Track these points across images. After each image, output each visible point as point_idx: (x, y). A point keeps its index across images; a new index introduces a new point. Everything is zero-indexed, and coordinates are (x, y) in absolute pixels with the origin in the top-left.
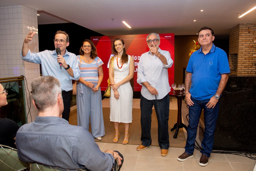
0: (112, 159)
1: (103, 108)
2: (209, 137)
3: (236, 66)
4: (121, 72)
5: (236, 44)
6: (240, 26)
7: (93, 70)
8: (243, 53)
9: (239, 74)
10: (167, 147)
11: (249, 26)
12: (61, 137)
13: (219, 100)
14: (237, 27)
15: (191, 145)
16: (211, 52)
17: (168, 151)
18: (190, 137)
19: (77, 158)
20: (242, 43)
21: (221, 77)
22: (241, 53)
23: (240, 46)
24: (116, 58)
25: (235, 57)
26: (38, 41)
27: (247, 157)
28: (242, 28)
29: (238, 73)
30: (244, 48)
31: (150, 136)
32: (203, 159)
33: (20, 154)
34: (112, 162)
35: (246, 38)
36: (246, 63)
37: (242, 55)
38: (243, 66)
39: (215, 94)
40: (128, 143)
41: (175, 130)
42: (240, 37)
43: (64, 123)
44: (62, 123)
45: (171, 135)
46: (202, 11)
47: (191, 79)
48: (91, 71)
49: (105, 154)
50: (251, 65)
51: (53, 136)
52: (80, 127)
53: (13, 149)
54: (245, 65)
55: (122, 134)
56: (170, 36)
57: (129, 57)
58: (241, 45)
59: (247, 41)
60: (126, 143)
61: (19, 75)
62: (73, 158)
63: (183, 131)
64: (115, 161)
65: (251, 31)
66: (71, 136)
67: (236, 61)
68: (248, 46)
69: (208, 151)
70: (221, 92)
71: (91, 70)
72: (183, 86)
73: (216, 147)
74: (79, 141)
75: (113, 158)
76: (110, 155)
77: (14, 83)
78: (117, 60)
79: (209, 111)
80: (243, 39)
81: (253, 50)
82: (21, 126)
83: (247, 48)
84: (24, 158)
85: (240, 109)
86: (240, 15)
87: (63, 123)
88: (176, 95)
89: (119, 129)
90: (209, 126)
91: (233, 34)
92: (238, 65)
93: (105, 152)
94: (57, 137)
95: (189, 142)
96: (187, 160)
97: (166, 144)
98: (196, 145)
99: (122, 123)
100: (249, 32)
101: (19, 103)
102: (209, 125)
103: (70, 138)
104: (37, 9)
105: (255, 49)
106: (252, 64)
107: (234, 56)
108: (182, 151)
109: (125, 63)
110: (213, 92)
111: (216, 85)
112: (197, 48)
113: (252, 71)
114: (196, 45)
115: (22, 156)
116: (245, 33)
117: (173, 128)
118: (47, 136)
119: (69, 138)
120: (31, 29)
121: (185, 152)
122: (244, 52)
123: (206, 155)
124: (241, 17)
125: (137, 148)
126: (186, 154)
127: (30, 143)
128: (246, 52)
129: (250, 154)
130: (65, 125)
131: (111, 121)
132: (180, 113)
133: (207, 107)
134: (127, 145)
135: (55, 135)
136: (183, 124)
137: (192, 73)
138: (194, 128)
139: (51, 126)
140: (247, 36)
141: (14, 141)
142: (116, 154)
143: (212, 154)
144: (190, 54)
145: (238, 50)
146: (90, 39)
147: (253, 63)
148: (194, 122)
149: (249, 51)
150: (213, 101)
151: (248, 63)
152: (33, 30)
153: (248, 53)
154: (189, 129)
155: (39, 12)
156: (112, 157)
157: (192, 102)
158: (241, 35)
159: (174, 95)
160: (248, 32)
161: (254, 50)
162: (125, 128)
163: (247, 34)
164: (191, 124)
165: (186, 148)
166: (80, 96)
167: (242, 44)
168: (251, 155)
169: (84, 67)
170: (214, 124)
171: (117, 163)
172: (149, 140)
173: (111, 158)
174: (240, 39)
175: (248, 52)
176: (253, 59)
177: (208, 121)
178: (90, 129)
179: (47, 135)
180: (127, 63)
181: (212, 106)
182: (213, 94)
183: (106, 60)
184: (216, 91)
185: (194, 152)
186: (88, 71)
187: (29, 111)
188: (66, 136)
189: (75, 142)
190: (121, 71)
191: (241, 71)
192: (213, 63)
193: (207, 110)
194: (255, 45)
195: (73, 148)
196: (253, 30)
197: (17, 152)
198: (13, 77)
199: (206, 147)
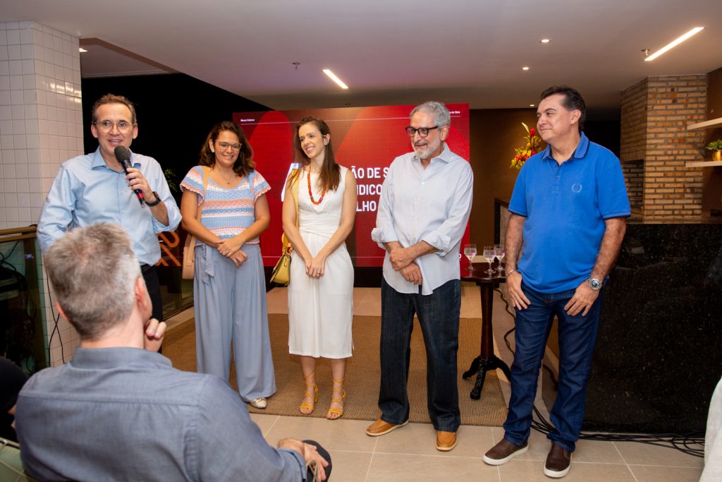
0: (300, 466)
1: (270, 316)
2: (572, 395)
3: (639, 194)
4: (318, 213)
5: (640, 132)
6: (650, 85)
7: (240, 207)
8: (659, 158)
9: (648, 218)
10: (452, 426)
11: (674, 84)
12: (151, 407)
13: (601, 290)
14: (641, 87)
15: (522, 420)
16: (575, 156)
17: (455, 436)
18: (520, 397)
19: (200, 466)
20: (655, 130)
21: (605, 227)
22: (654, 158)
23: (649, 139)
24: (306, 173)
25: (637, 170)
26: (82, 126)
27: (677, 448)
28: (654, 90)
29: (645, 213)
30: (662, 144)
31: (404, 393)
32: (554, 457)
33: (28, 457)
34: (300, 474)
35: (666, 116)
36: (667, 185)
37: (655, 164)
38: (658, 194)
39: (588, 276)
40: (341, 416)
41: (475, 376)
42: (649, 113)
43: (159, 364)
44: (153, 364)
45: (464, 389)
46: (545, 41)
47: (522, 232)
48: (237, 210)
49: (280, 453)
50: (681, 191)
51: (126, 405)
52: (207, 376)
53: (6, 441)
54: (666, 191)
55: (324, 388)
56: (457, 112)
57: (344, 171)
58: (653, 136)
59: (670, 124)
60: (336, 417)
61: (25, 225)
62: (187, 469)
63: (497, 379)
64: (309, 470)
65: (680, 98)
66: (182, 405)
67: (640, 180)
68: (670, 138)
69: (568, 435)
70: (606, 269)
71: (235, 207)
72: (495, 251)
73: (589, 422)
74: (205, 418)
75: (302, 464)
76: (292, 454)
77: (11, 245)
78: (309, 178)
79: (574, 322)
80: (659, 119)
81: (685, 150)
82: (31, 375)
83: (669, 144)
84: (40, 470)
85: (654, 314)
86: (650, 54)
87: (157, 365)
88: (475, 277)
89: (315, 375)
90: (573, 366)
91: (632, 106)
92: (647, 191)
93: (279, 445)
94: (139, 409)
95: (515, 410)
96: (510, 461)
97: (450, 416)
98: (534, 419)
99: (324, 358)
100: (674, 102)
101: (26, 303)
102: (573, 363)
103: (178, 410)
104: (79, 34)
105: (690, 146)
106: (684, 188)
107: (635, 166)
108: (496, 435)
109: (331, 189)
110: (585, 270)
111: (594, 251)
112: (534, 144)
113: (683, 209)
114: (531, 137)
115: (33, 467)
116: (663, 104)
117: (468, 369)
118: (111, 405)
119: (174, 410)
120: (61, 90)
121: (505, 438)
122: (660, 155)
123: (565, 446)
124: (651, 58)
125: (368, 430)
126: (508, 443)
127: (59, 424)
128: (666, 155)
129: (684, 440)
130: (162, 372)
131: (291, 352)
132: (487, 327)
133: (568, 313)
134: (339, 420)
135: (133, 403)
136: (498, 359)
137: (526, 217)
138: (530, 372)
139: (120, 376)
140: (669, 113)
141: (12, 418)
142: (311, 450)
143: (580, 444)
144: (514, 161)
145: (645, 150)
146: (230, 119)
147: (686, 186)
148: (532, 354)
149: (675, 152)
150: (584, 296)
151: (673, 185)
152: (67, 95)
153: (672, 158)
154: (516, 375)
155: (83, 42)
156: (298, 461)
157: (525, 298)
158: (653, 108)
159: (471, 276)
160: (670, 101)
161: (689, 149)
162: (332, 372)
163: (670, 107)
164: (522, 360)
165: (506, 425)
166: (204, 283)
167: (656, 133)
168: (686, 442)
169: (215, 200)
170: (586, 359)
171: (313, 475)
172: (401, 407)
173: (298, 465)
174: (649, 119)
175: (672, 155)
176: (687, 174)
177: (571, 352)
178: (232, 378)
179: (108, 402)
180: (336, 190)
181: (581, 308)
182: (584, 276)
183: (277, 179)
184: (590, 266)
185: (529, 438)
186: (226, 211)
187: (56, 326)
188: (167, 404)
189: (194, 420)
190: (318, 211)
191: (654, 207)
192: (581, 186)
193: (568, 320)
194: (689, 137)
195: (188, 439)
196: (685, 95)
197: (18, 451)
198: (8, 228)
199: (564, 425)
